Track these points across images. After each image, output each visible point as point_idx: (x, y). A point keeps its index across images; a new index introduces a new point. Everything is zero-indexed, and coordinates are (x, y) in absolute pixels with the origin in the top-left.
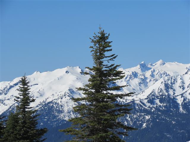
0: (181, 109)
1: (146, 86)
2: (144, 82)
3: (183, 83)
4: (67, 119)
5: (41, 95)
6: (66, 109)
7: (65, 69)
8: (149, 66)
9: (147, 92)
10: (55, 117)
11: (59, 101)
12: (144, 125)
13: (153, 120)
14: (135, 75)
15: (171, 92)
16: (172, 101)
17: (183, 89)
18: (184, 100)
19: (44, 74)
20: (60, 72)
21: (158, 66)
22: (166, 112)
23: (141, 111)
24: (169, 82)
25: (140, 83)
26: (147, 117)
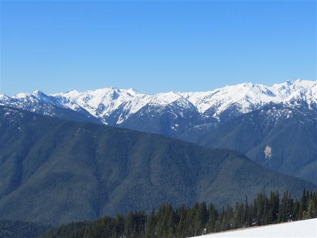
0: (310, 107)
1: (290, 94)
2: (289, 91)
3: (311, 92)
4: (244, 112)
5: (230, 99)
6: (244, 107)
7: (244, 84)
8: (292, 82)
9: (290, 97)
10: (237, 111)
11: (240, 102)
12: (288, 116)
13: (293, 113)
14: (284, 87)
15: (304, 97)
16: (304, 103)
17: (311, 95)
18: (312, 102)
19: (232, 86)
20: (241, 86)
21: (297, 83)
22: (301, 109)
23: (286, 108)
24: (303, 92)
25: (286, 92)
26: (290, 112)
